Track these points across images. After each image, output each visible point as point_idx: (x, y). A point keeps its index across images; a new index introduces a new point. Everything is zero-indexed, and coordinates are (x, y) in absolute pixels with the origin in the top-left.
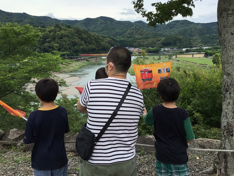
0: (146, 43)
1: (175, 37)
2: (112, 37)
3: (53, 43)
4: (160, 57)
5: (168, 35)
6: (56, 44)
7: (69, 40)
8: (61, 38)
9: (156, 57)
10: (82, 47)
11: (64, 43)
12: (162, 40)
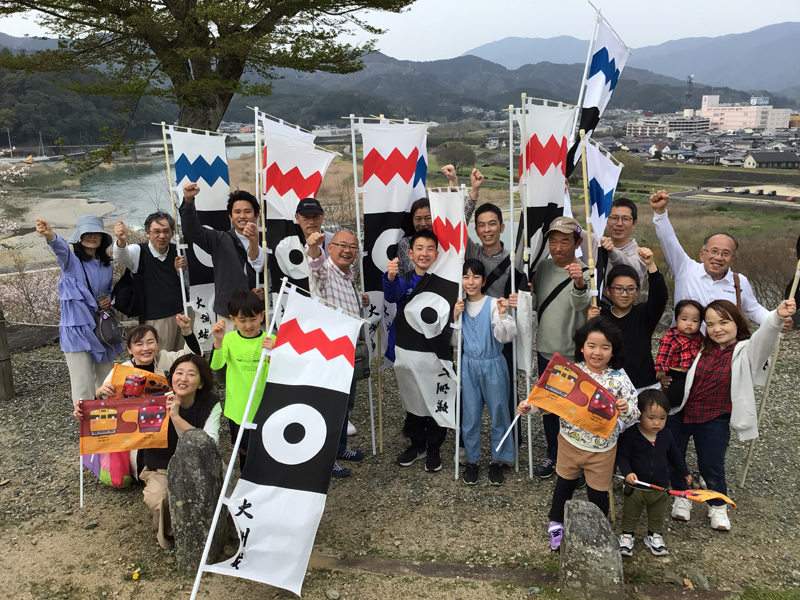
1: (349, 96)
5: (330, 89)
6: (7, 109)
7: (48, 99)
10: (87, 118)
11: (31, 106)
12: (315, 103)
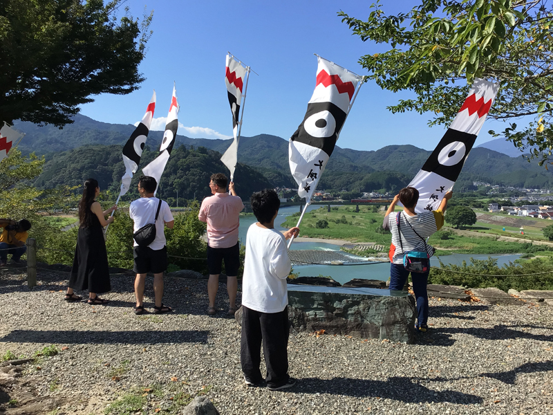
0: (338, 182)
1: (388, 174)
2: (279, 170)
3: (172, 177)
4: (357, 207)
5: (377, 170)
8: (188, 168)
9: (352, 207)
12: (365, 178)
